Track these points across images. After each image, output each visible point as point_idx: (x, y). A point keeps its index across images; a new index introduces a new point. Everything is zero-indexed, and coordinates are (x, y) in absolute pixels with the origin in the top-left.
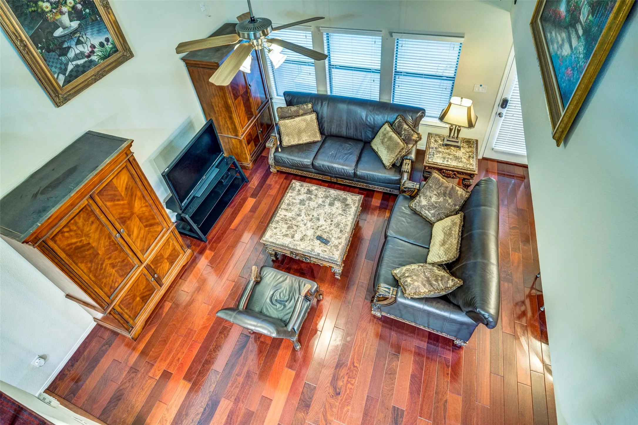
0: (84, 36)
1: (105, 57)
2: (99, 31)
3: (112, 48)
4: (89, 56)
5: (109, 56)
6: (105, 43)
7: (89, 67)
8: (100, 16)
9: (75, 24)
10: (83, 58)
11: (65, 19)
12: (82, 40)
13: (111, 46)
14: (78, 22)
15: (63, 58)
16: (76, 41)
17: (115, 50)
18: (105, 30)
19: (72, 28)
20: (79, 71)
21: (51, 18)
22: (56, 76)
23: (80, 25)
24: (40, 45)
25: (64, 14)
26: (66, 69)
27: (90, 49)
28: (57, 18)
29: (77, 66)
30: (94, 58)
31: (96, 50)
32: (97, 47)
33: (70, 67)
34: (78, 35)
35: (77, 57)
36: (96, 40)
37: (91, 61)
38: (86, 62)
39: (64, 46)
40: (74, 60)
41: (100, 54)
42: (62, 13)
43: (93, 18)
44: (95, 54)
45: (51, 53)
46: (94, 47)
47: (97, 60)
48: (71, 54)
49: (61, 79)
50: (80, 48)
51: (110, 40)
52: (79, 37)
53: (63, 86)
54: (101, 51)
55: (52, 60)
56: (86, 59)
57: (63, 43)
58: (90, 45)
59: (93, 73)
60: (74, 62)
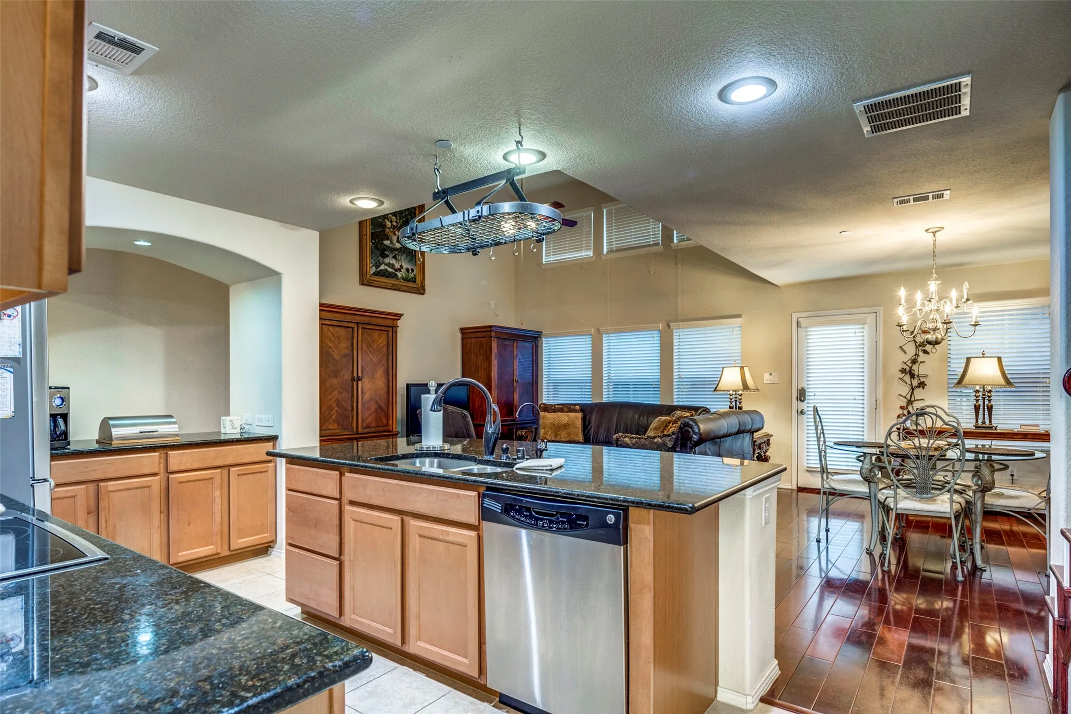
0: (400, 257)
1: (405, 280)
2: (410, 261)
3: (412, 278)
4: (396, 270)
5: (409, 281)
6: (410, 271)
7: (393, 277)
10: (392, 269)
12: (398, 258)
13: (413, 276)
15: (381, 259)
16: (394, 255)
17: (414, 280)
18: (414, 264)
19: (395, 246)
20: (384, 274)
21: (387, 232)
22: (371, 265)
24: (373, 241)
26: (379, 267)
27: (399, 267)
28: (390, 234)
29: (386, 270)
30: (399, 274)
31: (402, 271)
32: (404, 269)
33: (382, 267)
34: (397, 252)
35: (389, 265)
36: (405, 266)
37: (396, 275)
38: (392, 272)
39: (386, 253)
40: (386, 265)
41: (404, 275)
42: (394, 234)
45: (376, 250)
46: (402, 268)
47: (400, 277)
48: (387, 260)
49: (373, 270)
50: (393, 261)
51: (414, 272)
52: (397, 255)
53: (371, 275)
55: (375, 255)
56: (394, 271)
57: (386, 250)
58: (401, 265)
59: (393, 282)
60: (386, 267)
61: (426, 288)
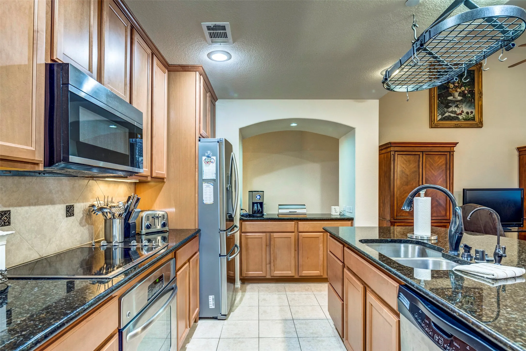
0: (461, 105)
1: (465, 120)
2: (470, 106)
3: (472, 118)
4: (458, 115)
5: (469, 120)
6: (470, 113)
7: (455, 120)
8: (474, 100)
9: (459, 98)
10: (454, 114)
11: (456, 94)
12: (459, 106)
13: (472, 116)
14: (462, 98)
15: (446, 109)
16: (456, 105)
17: (473, 119)
18: (473, 107)
19: (457, 99)
20: (449, 118)
21: (450, 91)
22: (438, 115)
23: (462, 99)
24: (439, 99)
25: (457, 92)
26: (444, 115)
27: (460, 112)
28: (453, 92)
29: (450, 116)
30: (460, 117)
31: (463, 114)
32: (464, 113)
33: (447, 114)
34: (458, 103)
35: (452, 112)
36: (465, 110)
37: (458, 118)
38: (455, 116)
39: (449, 105)
40: (450, 112)
41: (464, 117)
42: (456, 91)
43: (470, 99)
44: (461, 116)
45: (442, 105)
46: (463, 112)
47: (461, 119)
48: (450, 110)
49: (440, 117)
50: (456, 109)
51: (473, 113)
52: (458, 104)
53: (438, 120)
54: (465, 116)
55: (440, 107)
56: (456, 115)
57: (449, 103)
58: (461, 110)
59: (455, 123)
60: (449, 114)
61: (483, 123)
